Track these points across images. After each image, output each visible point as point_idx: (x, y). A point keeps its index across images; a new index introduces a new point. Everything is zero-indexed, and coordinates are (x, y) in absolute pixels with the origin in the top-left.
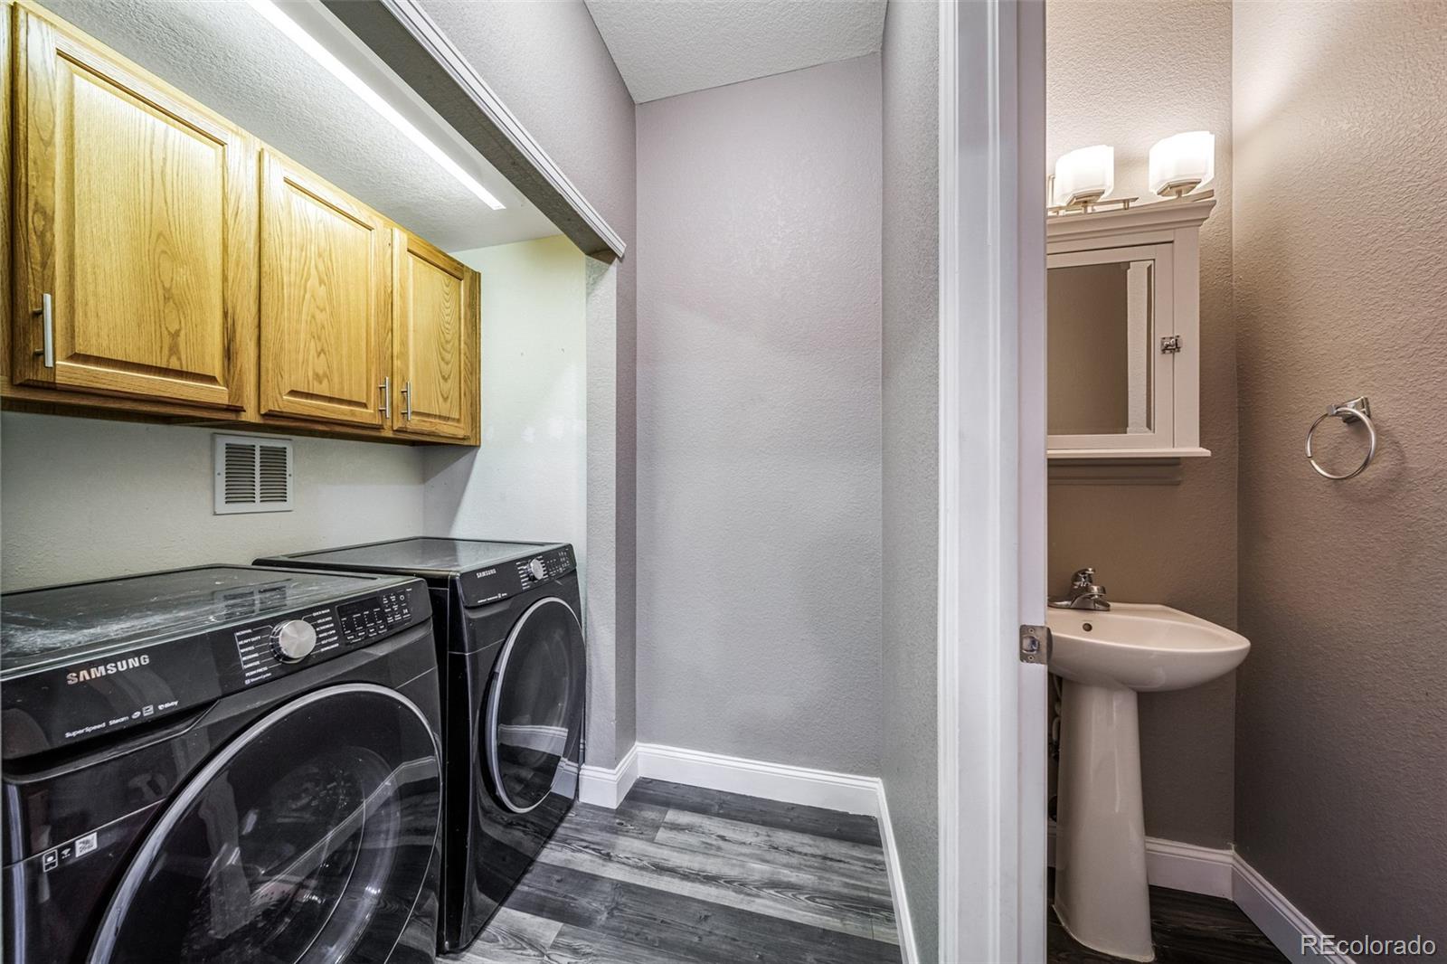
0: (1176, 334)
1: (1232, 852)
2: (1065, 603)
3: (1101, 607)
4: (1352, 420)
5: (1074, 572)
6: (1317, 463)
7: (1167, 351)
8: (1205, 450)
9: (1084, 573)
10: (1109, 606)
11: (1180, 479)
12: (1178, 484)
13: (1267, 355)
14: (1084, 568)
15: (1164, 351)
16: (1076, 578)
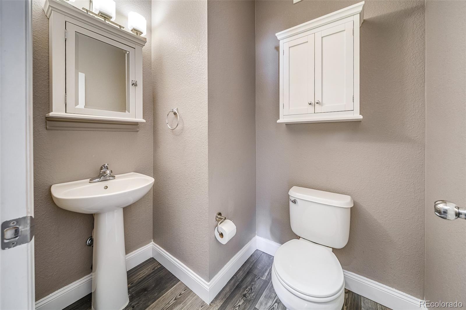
0: (136, 80)
1: (153, 242)
2: (97, 180)
3: (112, 178)
4: (175, 114)
5: (101, 166)
6: (169, 125)
7: (133, 85)
8: (144, 120)
9: (104, 166)
10: (115, 177)
11: (138, 130)
12: (137, 131)
13: (159, 94)
14: (104, 164)
15: (132, 85)
16: (101, 168)
